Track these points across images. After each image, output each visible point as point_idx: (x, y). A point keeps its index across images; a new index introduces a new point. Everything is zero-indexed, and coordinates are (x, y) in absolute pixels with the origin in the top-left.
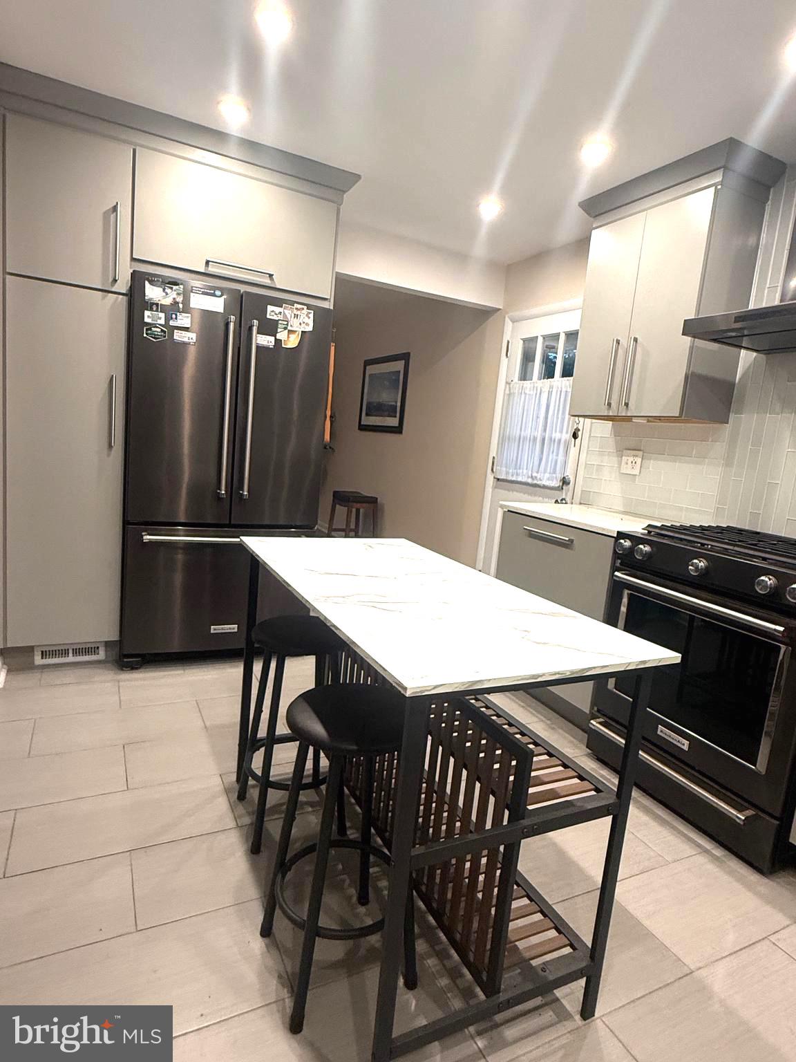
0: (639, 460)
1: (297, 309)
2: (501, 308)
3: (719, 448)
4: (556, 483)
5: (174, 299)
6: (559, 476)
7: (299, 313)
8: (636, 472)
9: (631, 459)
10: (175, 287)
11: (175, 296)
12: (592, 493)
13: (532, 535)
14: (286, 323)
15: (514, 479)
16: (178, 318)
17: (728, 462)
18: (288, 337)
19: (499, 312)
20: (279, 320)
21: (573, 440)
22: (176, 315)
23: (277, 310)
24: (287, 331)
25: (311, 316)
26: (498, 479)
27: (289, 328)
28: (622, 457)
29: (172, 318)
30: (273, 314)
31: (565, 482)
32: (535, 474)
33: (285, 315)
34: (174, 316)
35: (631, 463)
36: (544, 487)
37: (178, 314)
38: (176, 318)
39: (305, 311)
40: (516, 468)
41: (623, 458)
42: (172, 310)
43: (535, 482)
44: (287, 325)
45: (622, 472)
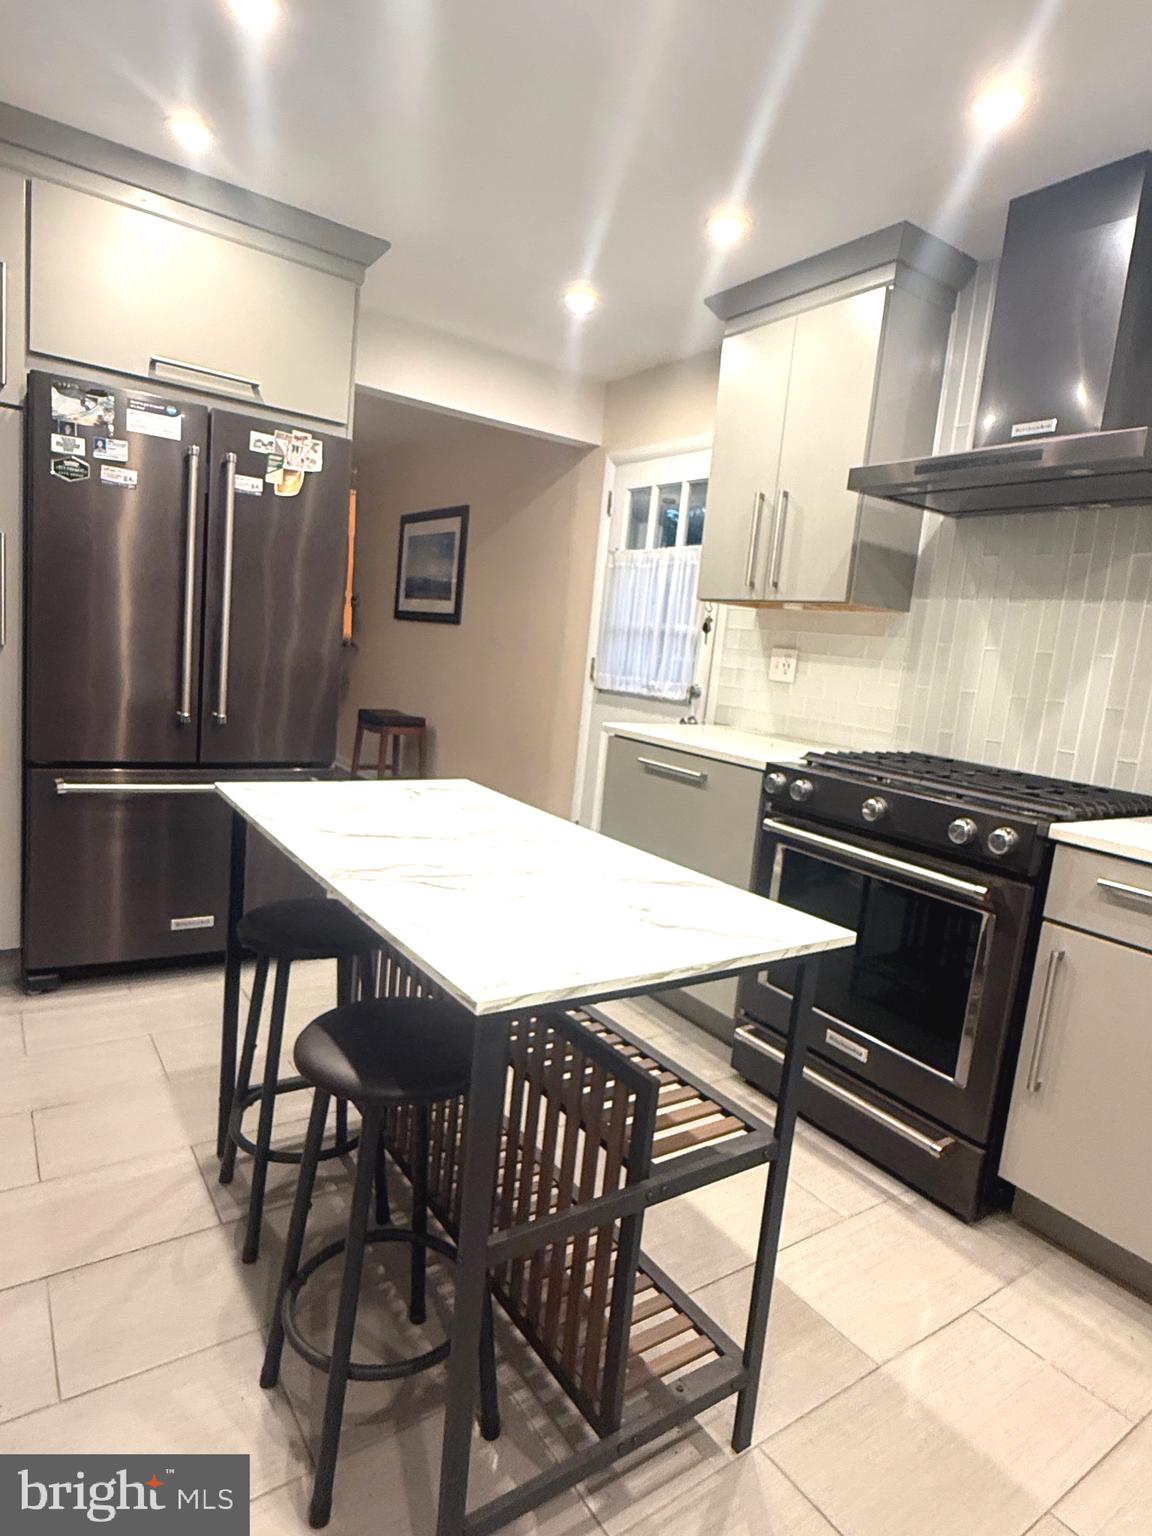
0: (793, 662)
1: (296, 438)
2: (599, 444)
3: (898, 646)
4: (681, 695)
5: (100, 417)
6: (686, 685)
7: (299, 443)
8: (790, 678)
9: (783, 660)
10: (100, 399)
11: (101, 413)
12: (730, 710)
13: (651, 770)
14: (280, 459)
15: (622, 689)
16: (107, 446)
17: (911, 664)
18: (284, 480)
19: (596, 451)
20: (269, 454)
21: (703, 633)
22: (104, 443)
23: (266, 438)
24: (281, 471)
25: (319, 448)
26: (600, 691)
27: (285, 466)
28: (769, 657)
29: (97, 447)
30: (259, 444)
31: (694, 693)
32: (651, 683)
33: (277, 446)
34: (100, 444)
35: (782, 666)
36: (665, 701)
37: (107, 440)
38: (104, 447)
39: (310, 441)
40: (624, 674)
41: (773, 659)
42: (96, 435)
43: (653, 693)
44: (282, 461)
45: (771, 677)
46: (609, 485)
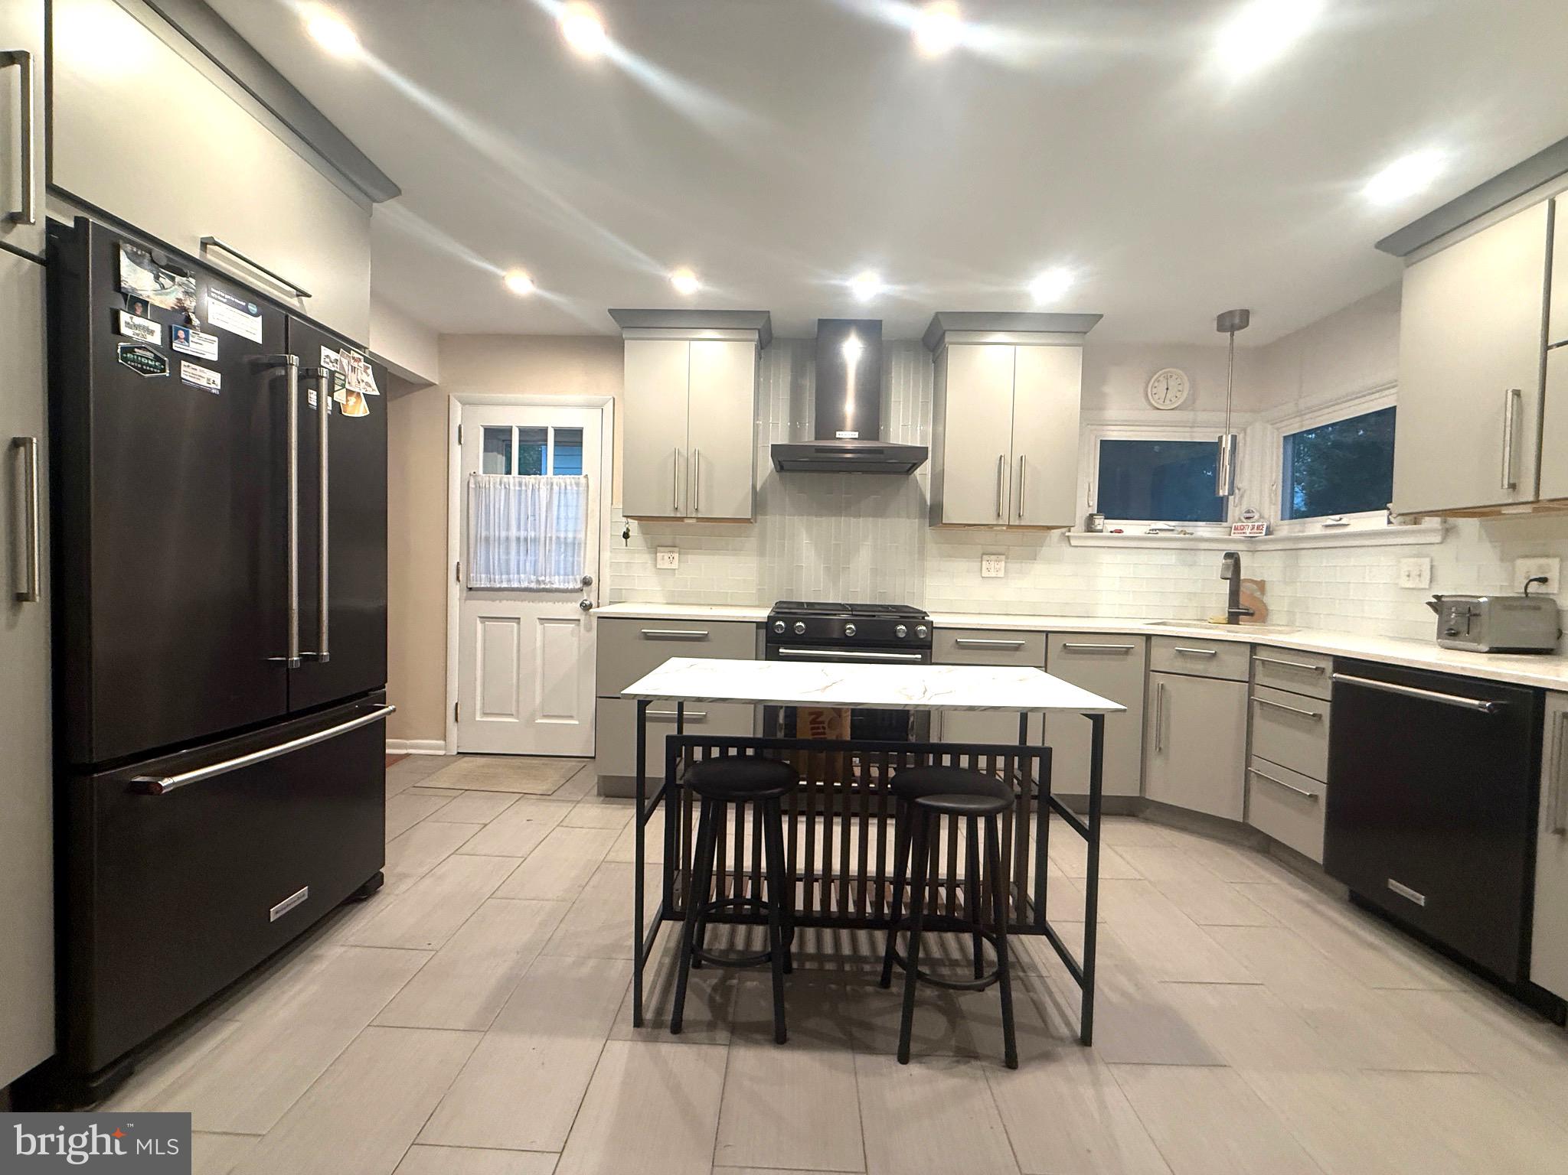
0: (676, 555)
1: (353, 358)
2: (437, 383)
3: (752, 542)
4: (579, 585)
5: (179, 300)
6: (579, 578)
7: (355, 364)
8: (675, 565)
9: (666, 556)
10: (178, 278)
11: (181, 296)
12: (624, 591)
14: (343, 377)
15: (505, 585)
16: (191, 339)
17: (762, 553)
18: (347, 401)
20: (336, 371)
21: (624, 540)
22: (187, 333)
23: (333, 355)
24: (345, 389)
25: (370, 371)
26: (471, 589)
27: (347, 386)
28: (656, 554)
29: (177, 337)
30: (327, 360)
31: (587, 582)
32: (541, 579)
33: (342, 367)
34: (181, 334)
35: (665, 560)
36: (557, 590)
37: (191, 331)
38: (187, 339)
39: (362, 364)
41: (658, 554)
42: (178, 321)
43: (542, 586)
44: (344, 380)
45: (658, 567)
46: (457, 419)
